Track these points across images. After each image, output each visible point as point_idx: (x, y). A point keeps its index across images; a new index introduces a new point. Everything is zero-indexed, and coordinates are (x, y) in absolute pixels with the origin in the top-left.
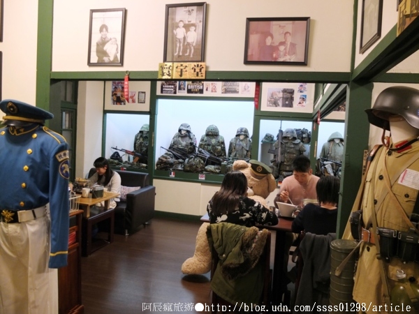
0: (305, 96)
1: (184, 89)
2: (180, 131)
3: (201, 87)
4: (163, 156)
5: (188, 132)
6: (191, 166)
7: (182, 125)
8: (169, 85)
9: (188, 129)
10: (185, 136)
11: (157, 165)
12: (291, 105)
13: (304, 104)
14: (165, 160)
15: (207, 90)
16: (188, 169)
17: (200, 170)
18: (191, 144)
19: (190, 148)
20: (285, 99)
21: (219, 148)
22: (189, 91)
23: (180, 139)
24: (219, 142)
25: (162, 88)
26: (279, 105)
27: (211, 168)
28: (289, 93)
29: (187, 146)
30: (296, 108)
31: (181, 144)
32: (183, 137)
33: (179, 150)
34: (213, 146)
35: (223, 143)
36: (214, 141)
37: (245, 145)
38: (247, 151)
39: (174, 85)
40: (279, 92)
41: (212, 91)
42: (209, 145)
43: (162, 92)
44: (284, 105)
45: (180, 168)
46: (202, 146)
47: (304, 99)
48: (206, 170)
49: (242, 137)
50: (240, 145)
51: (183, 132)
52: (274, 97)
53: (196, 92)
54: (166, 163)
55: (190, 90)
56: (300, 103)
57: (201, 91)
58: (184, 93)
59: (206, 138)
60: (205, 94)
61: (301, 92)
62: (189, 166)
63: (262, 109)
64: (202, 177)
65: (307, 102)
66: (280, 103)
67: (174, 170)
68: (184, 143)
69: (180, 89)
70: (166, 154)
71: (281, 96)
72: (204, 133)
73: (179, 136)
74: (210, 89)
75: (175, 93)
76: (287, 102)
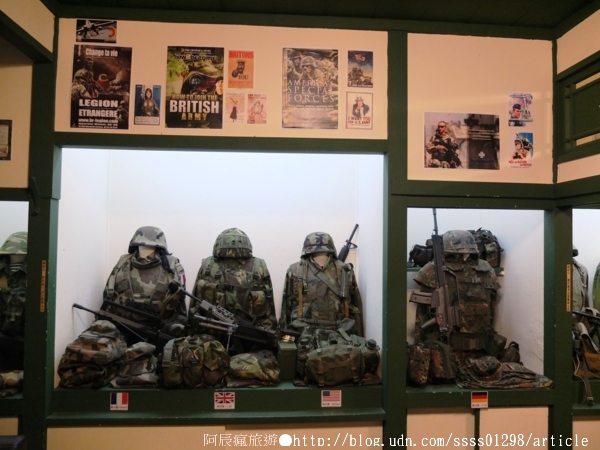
0: (530, 136)
1: (156, 113)
2: (134, 248)
3: (215, 107)
4: (82, 340)
5: (161, 251)
6: (186, 367)
7: (139, 233)
8: (102, 98)
9: (160, 244)
10: (153, 265)
11: (62, 370)
12: (492, 163)
13: (528, 158)
14: (89, 352)
15: (234, 116)
16: (177, 378)
17: (215, 376)
18: (173, 287)
19: (171, 302)
20: (474, 144)
21: (260, 294)
22: (173, 120)
23: (135, 274)
24: (255, 277)
25: (75, 107)
26: (459, 163)
27: (248, 363)
28: (486, 127)
29: (158, 294)
30: (507, 171)
31: (140, 290)
32: (145, 268)
33: (133, 309)
34: (241, 290)
35: (267, 279)
36: (241, 276)
37: (333, 281)
38: (342, 299)
39: (119, 99)
40: (458, 125)
41: (252, 121)
42: (228, 288)
43: (74, 121)
44: (475, 164)
45: (146, 377)
46: (209, 293)
47: (525, 144)
48: (236, 376)
49: (321, 261)
50: (320, 283)
51: (144, 253)
52: (445, 138)
53: (197, 124)
54: (93, 363)
55: (178, 115)
56: (516, 156)
57: (215, 120)
58: (158, 127)
59: (215, 269)
60: (229, 129)
61: (518, 124)
62: (179, 370)
63: (411, 176)
64: (225, 403)
65: (537, 153)
66: (463, 154)
67: (123, 384)
68: (149, 287)
69: (140, 111)
70: (93, 329)
71: (465, 136)
72: (209, 253)
73: (133, 266)
74: (244, 115)
75: (124, 124)
76: (482, 155)
